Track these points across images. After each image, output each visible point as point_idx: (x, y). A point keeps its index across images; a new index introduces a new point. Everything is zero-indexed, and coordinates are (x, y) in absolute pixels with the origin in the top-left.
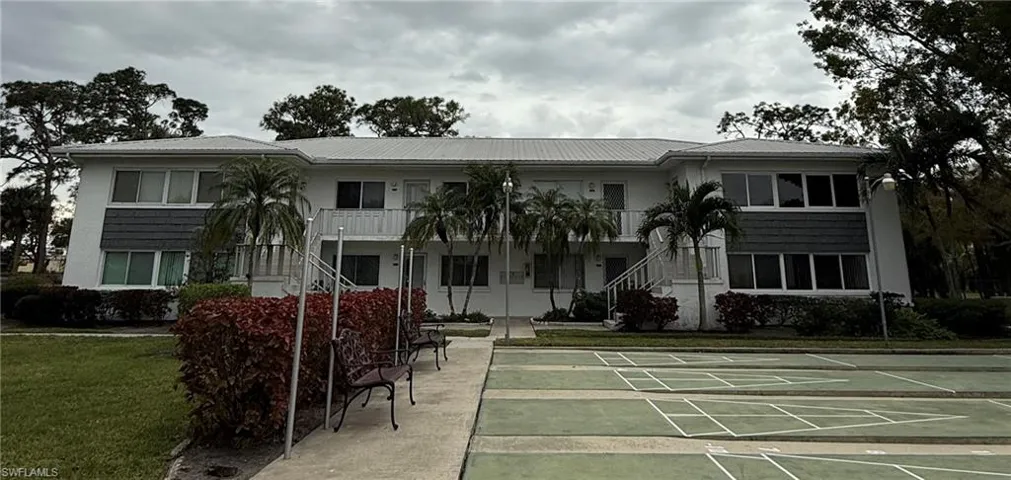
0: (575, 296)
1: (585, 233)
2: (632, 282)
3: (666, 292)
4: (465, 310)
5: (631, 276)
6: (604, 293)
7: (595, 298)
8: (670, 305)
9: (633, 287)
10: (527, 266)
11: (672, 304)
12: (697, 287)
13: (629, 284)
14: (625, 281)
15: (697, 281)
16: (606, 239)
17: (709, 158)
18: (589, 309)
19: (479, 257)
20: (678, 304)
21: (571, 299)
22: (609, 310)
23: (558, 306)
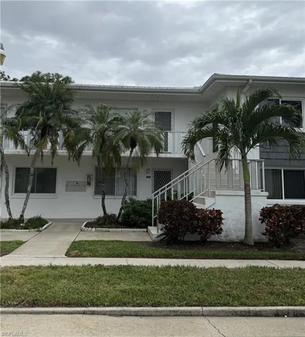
0: (124, 202)
1: (133, 146)
2: (176, 191)
3: (208, 204)
4: (22, 216)
5: (174, 187)
6: (150, 201)
7: (141, 206)
8: (215, 218)
9: (176, 196)
10: (89, 177)
11: (216, 217)
12: (244, 198)
13: (173, 193)
14: (169, 192)
15: (243, 193)
16: (154, 155)
17: (251, 81)
18: (134, 217)
19: (35, 169)
20: (223, 216)
21: (120, 206)
22: (153, 217)
23: (109, 212)
